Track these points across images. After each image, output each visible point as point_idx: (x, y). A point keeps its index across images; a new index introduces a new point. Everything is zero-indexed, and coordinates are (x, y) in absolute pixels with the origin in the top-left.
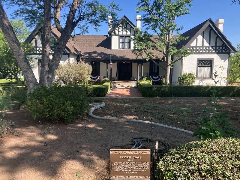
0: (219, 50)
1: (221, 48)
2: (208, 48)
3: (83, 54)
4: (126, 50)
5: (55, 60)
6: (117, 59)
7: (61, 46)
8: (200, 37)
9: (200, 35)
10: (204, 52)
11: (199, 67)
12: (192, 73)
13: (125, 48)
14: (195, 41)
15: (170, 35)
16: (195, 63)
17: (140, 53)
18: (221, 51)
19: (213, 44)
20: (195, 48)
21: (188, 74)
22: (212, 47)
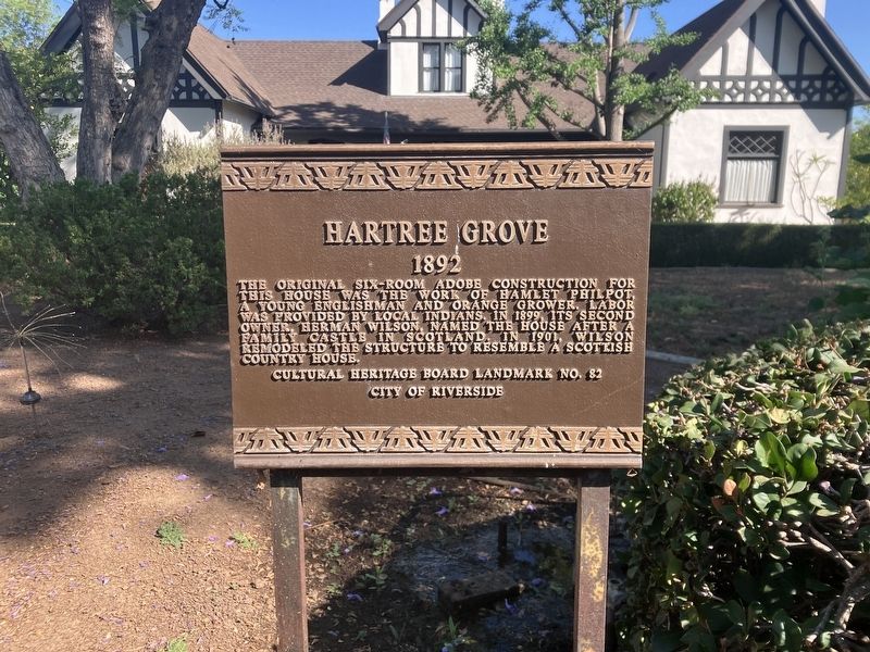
0: (811, 91)
1: (818, 84)
2: (767, 85)
3: (277, 113)
4: (447, 99)
5: (145, 94)
6: (411, 130)
7: (169, 36)
8: (738, 41)
9: (739, 30)
10: (752, 99)
11: (730, 159)
12: (702, 180)
13: (444, 91)
14: (719, 53)
15: (622, 26)
16: (716, 143)
17: (504, 101)
18: (816, 98)
19: (788, 66)
20: (716, 85)
21: (689, 185)
22: (785, 79)
